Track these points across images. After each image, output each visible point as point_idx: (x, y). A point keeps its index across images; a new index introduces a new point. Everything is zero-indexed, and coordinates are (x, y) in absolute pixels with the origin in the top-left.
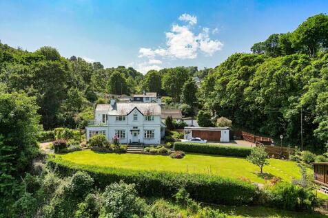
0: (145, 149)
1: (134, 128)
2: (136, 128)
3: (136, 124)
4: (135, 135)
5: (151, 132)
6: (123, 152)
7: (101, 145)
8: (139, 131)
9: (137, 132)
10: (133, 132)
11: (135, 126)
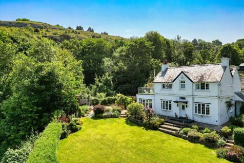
1: (182, 98)
2: (184, 98)
3: (183, 93)
4: (183, 108)
5: (203, 105)
6: (154, 128)
9: (185, 105)
11: (182, 96)
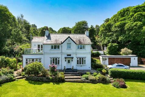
0: (83, 77)
1: (68, 55)
2: (70, 55)
4: (69, 62)
5: (83, 59)
6: (62, 81)
7: (38, 73)
8: (72, 58)
9: (70, 59)
10: (67, 60)
11: (68, 54)
